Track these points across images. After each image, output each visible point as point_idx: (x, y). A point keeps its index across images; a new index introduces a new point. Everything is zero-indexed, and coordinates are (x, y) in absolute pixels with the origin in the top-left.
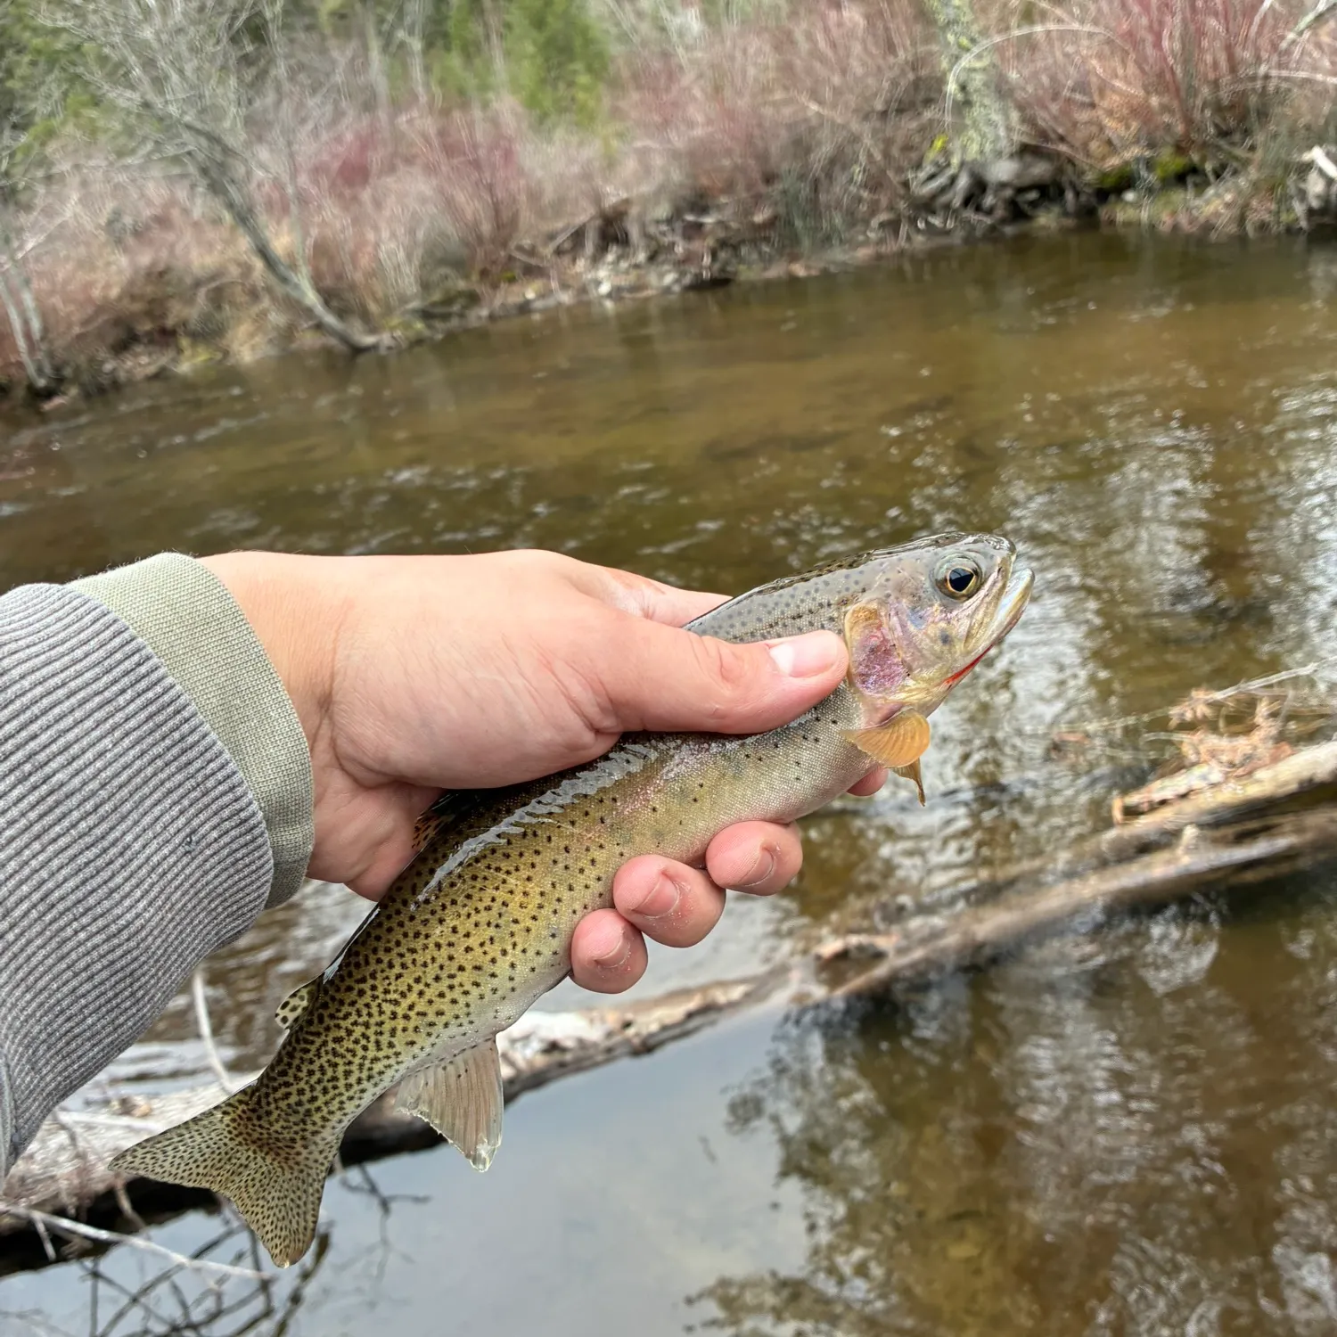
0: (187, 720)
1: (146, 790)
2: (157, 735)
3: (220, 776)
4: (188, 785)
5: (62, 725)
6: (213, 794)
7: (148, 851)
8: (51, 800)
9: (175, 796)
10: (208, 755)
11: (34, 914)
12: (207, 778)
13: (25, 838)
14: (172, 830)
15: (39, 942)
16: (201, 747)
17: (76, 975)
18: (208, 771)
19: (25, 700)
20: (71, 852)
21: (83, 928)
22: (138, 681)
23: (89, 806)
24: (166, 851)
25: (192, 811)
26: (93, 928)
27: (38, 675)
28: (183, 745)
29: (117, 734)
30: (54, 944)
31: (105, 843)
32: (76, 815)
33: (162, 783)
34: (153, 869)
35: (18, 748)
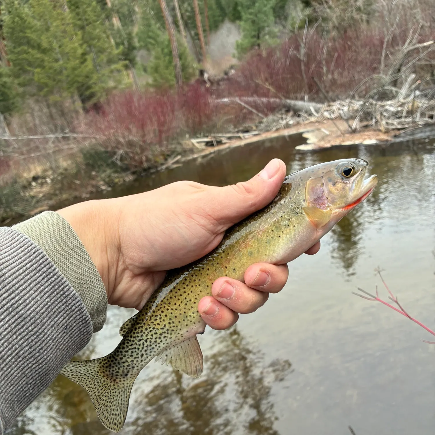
0: (65, 287)
1: (52, 313)
2: (55, 293)
3: (76, 305)
4: (66, 309)
5: (23, 293)
6: (74, 312)
7: (52, 334)
8: (19, 320)
9: (62, 313)
10: (73, 298)
11: (14, 360)
12: (72, 306)
13: (10, 334)
14: (60, 325)
15: (15, 369)
16: (70, 296)
17: (28, 378)
18: (73, 304)
19: (10, 285)
20: (26, 338)
21: (30, 363)
22: (49, 274)
23: (32, 321)
24: (58, 333)
25: (67, 318)
26: (34, 362)
27: (15, 275)
28: (65, 295)
29: (42, 294)
30: (20, 369)
31: (38, 334)
32: (28, 325)
33: (58, 310)
34: (54, 339)
35: (8, 302)
